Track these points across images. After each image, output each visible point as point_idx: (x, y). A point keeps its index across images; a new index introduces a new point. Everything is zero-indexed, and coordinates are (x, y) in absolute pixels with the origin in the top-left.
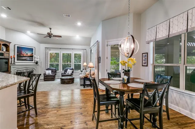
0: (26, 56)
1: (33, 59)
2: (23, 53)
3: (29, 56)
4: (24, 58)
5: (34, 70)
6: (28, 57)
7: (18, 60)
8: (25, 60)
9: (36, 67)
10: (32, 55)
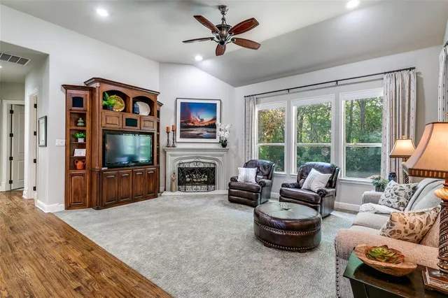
0: (199, 127)
1: (215, 132)
2: (193, 118)
3: (207, 124)
4: (195, 132)
5: (216, 162)
6: (205, 129)
7: (182, 136)
8: (198, 136)
9: (222, 156)
10: (212, 122)
